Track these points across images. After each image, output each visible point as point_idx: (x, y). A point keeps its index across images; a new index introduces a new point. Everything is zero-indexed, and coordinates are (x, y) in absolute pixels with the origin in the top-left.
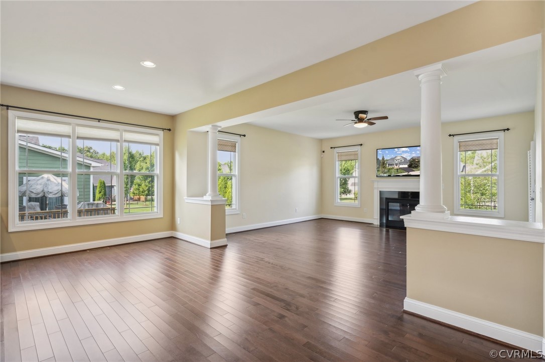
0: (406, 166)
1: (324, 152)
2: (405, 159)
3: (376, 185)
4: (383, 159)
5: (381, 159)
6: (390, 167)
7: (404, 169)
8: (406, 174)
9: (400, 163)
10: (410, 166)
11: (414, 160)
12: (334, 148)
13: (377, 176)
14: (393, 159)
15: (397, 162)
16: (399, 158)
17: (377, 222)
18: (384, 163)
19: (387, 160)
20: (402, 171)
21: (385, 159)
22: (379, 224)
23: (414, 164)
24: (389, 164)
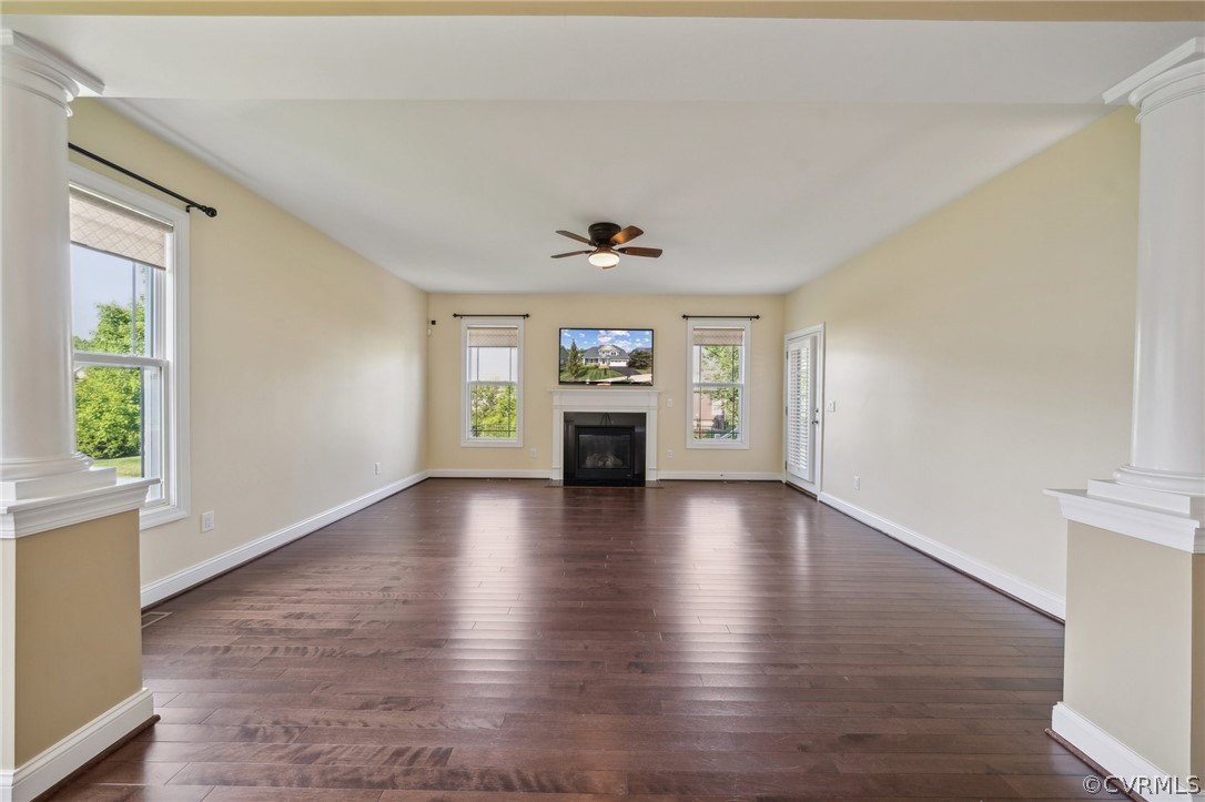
0: (623, 364)
1: (433, 323)
2: (621, 351)
3: (555, 401)
4: (574, 348)
5: (568, 347)
6: (589, 364)
7: (619, 370)
8: (624, 378)
9: (613, 358)
10: (631, 365)
11: (639, 354)
12: (461, 316)
13: (560, 383)
14: (595, 350)
15: (604, 356)
16: (608, 348)
18: (575, 356)
19: (583, 352)
20: (616, 373)
21: (579, 348)
22: (562, 478)
23: (640, 361)
24: (587, 360)
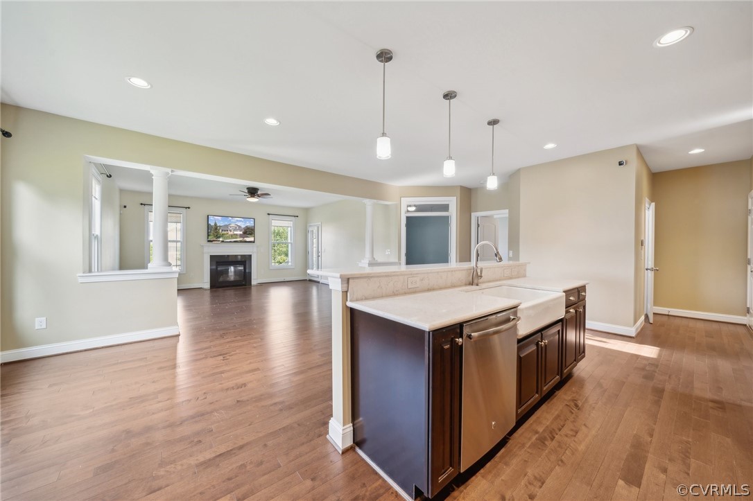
0: (241, 233)
1: (125, 207)
2: (240, 227)
3: (206, 250)
4: (216, 224)
5: (212, 224)
6: (223, 232)
7: (239, 236)
8: (241, 239)
9: (235, 230)
10: (244, 233)
11: (248, 228)
12: (145, 205)
13: (208, 241)
14: (227, 226)
15: (231, 229)
16: (233, 225)
17: (207, 286)
18: (216, 229)
19: (220, 226)
20: (237, 237)
21: (218, 225)
22: (209, 287)
23: (249, 231)
24: (222, 230)
